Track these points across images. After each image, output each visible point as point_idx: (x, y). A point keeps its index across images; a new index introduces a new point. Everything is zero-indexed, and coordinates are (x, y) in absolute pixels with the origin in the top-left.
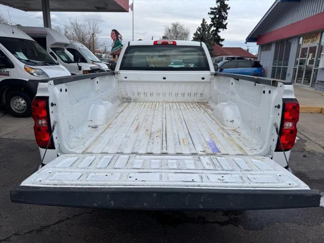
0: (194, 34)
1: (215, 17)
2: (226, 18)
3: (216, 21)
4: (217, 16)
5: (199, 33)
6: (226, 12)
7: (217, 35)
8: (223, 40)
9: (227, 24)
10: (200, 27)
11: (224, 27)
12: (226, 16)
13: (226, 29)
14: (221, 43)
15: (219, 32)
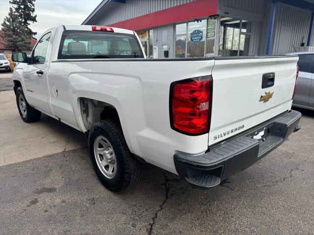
0: (3, 25)
1: (19, 7)
2: (33, 10)
3: (22, 12)
4: (22, 7)
5: (7, 23)
6: (32, 3)
7: (27, 28)
8: (35, 34)
9: (36, 16)
10: (9, 17)
11: (34, 19)
12: (33, 7)
13: (36, 21)
14: (34, 36)
15: (29, 24)
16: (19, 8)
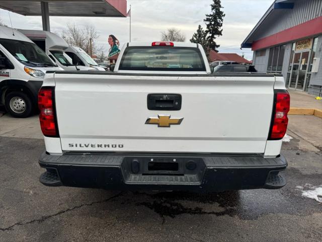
0: (191, 40)
2: (221, 25)
3: (212, 27)
4: (213, 23)
5: (195, 39)
6: (221, 19)
7: (213, 41)
8: (219, 46)
9: (222, 30)
10: (196, 33)
11: (220, 33)
12: (221, 22)
13: (221, 35)
14: (216, 49)
15: (215, 38)
16: (211, 24)
